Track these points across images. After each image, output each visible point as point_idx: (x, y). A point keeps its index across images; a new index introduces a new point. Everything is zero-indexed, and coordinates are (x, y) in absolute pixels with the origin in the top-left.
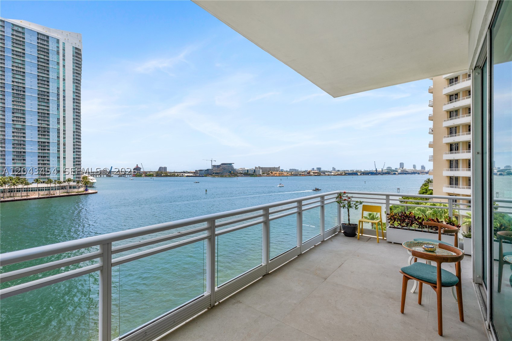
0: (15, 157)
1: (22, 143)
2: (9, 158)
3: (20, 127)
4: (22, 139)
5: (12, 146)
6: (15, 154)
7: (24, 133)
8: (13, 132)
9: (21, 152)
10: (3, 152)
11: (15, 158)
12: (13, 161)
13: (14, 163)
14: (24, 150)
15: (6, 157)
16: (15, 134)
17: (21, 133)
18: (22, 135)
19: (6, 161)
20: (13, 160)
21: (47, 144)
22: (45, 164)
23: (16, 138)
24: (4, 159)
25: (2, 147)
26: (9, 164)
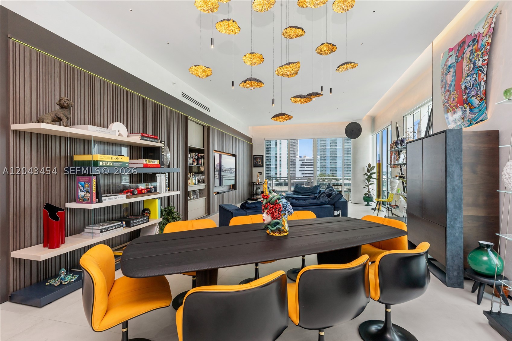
0: (331, 160)
1: (335, 150)
2: (328, 161)
4: (335, 147)
5: (330, 153)
6: (331, 158)
7: (336, 143)
8: (330, 143)
12: (330, 164)
13: (331, 165)
14: (336, 156)
15: (327, 161)
16: (331, 144)
18: (335, 144)
19: (327, 164)
20: (330, 162)
21: (349, 150)
22: (348, 165)
23: (332, 147)
24: (326, 162)
25: (325, 154)
26: (328, 166)
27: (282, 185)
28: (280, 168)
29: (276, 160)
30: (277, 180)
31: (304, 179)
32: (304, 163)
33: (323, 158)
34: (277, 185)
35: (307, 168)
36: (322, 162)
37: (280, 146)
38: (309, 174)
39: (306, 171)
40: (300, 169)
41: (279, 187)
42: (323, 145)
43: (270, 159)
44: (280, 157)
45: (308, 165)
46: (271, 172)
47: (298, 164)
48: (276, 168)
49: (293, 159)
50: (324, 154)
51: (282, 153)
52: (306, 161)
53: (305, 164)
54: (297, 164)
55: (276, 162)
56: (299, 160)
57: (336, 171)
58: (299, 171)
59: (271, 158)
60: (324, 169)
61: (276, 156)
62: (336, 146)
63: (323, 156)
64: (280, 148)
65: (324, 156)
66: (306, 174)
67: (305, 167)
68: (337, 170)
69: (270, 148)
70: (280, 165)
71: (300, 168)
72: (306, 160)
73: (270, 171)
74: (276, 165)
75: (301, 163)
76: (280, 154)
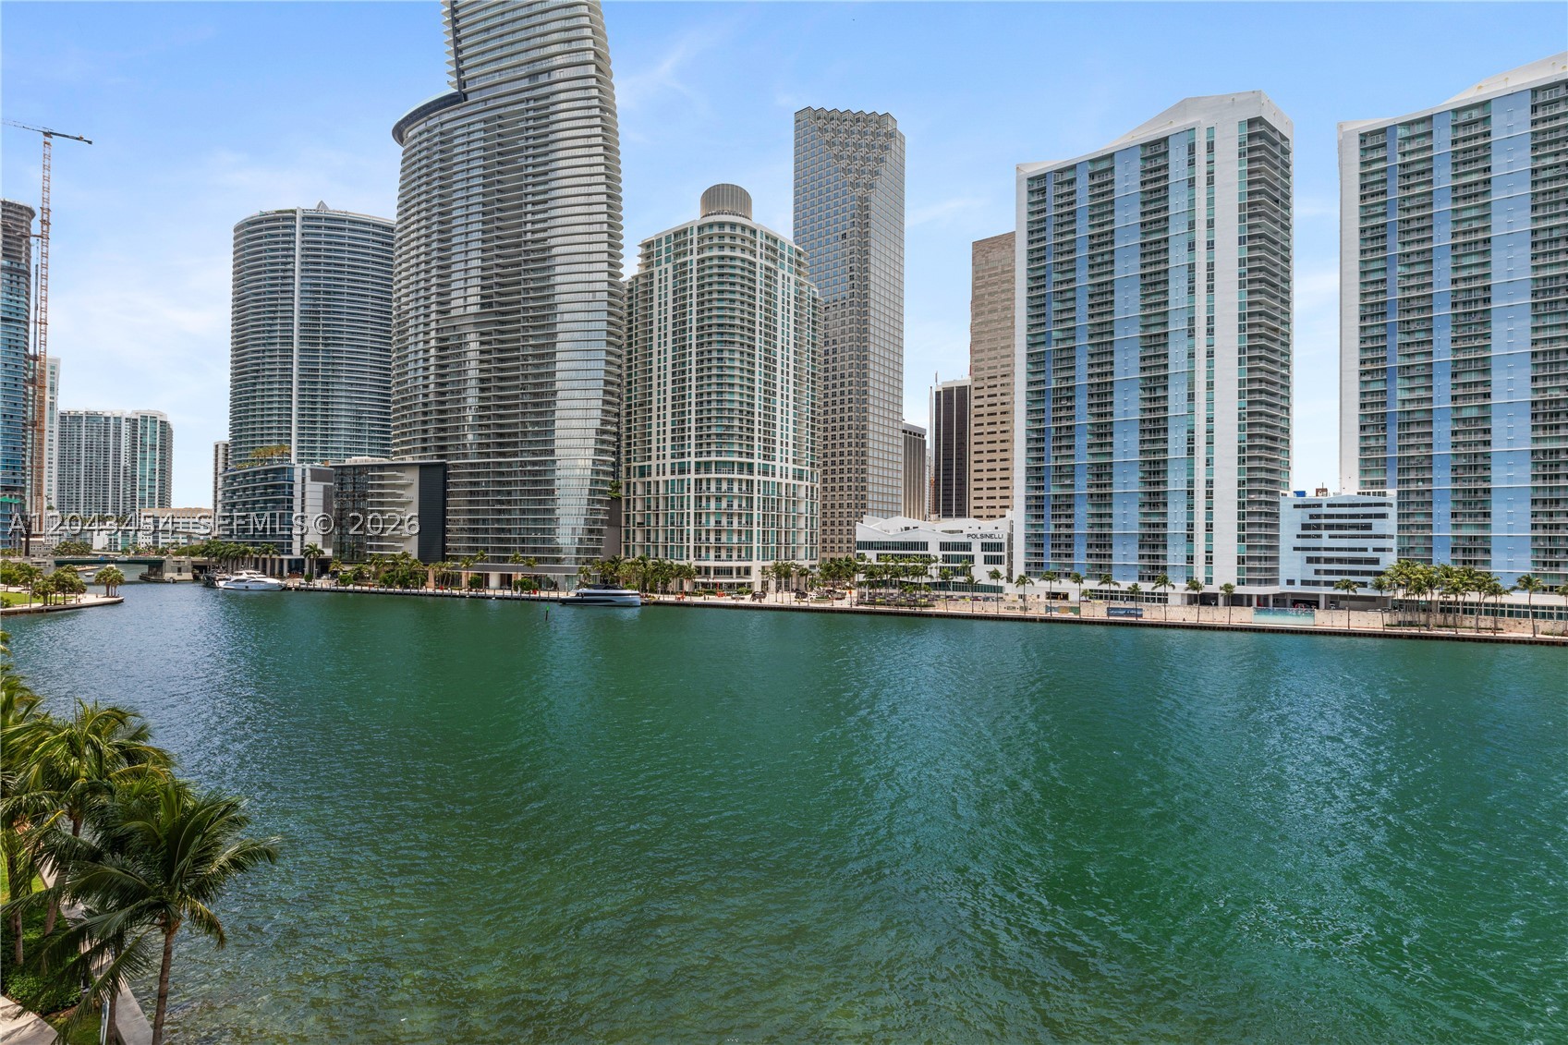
0: (1460, 506)
1: (1480, 461)
2: (1442, 510)
3: (1474, 413)
4: (1481, 449)
5: (1449, 474)
6: (1460, 497)
7: (1487, 431)
8: (1455, 433)
9: (1476, 491)
10: (1427, 494)
11: (1460, 509)
12: (1453, 521)
13: (1456, 526)
14: (1485, 486)
15: (1436, 510)
16: (1461, 438)
17: (1476, 432)
18: (1480, 437)
19: (1435, 522)
20: (1454, 515)
22: (1556, 527)
23: (1461, 450)
24: (1430, 515)
25: (1423, 480)
26: (1443, 528)
27: (1216, 604)
28: (1209, 538)
29: (1191, 507)
30: (1193, 584)
31: (1316, 583)
32: (1318, 516)
33: (1413, 498)
34: (1192, 600)
35: (1330, 537)
36: (1408, 515)
37: (1210, 451)
38: (1340, 561)
39: (1326, 549)
40: (1300, 543)
41: (1203, 608)
42: (1412, 441)
43: (1165, 504)
44: (1209, 494)
45: (1340, 527)
46: (1170, 552)
47: (1290, 523)
48: (1190, 538)
49: (1267, 503)
50: (1418, 480)
51: (1215, 478)
52: (1325, 510)
53: (1324, 521)
54: (1283, 521)
55: (1191, 515)
56: (1296, 506)
57: (1488, 551)
58: (1295, 549)
59: (1170, 499)
60: (1422, 541)
61: (1190, 493)
62: (1487, 443)
63: (1413, 487)
64: (1209, 462)
65: (1421, 486)
66: (1329, 561)
67: (1325, 533)
68: (1494, 546)
69: (1165, 461)
70: (1209, 527)
71: (1298, 536)
72: (1329, 506)
73: (1165, 547)
74: (1190, 526)
75: (1302, 516)
76: (1210, 483)
